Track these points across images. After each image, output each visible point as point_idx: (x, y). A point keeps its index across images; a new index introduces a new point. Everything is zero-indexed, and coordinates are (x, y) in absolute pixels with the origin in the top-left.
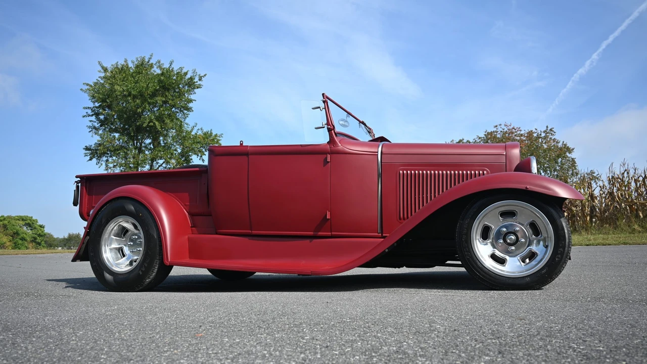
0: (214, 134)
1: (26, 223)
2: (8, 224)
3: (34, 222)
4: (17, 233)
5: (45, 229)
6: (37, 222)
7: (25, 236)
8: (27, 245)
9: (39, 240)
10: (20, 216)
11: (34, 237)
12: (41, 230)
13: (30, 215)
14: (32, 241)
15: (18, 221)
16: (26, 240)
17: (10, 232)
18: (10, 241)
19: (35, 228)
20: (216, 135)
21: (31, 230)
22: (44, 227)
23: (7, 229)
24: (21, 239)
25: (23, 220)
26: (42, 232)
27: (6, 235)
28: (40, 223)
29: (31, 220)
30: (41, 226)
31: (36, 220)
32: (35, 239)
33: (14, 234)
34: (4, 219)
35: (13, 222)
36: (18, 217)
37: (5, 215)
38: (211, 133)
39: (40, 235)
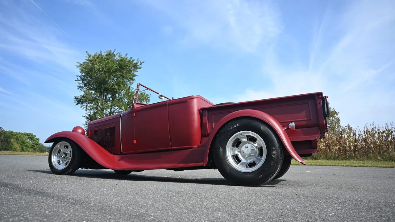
0: (146, 94)
1: (29, 137)
2: (19, 137)
3: (34, 137)
4: (23, 143)
5: (40, 141)
6: (35, 137)
7: (28, 144)
8: (29, 150)
9: (35, 147)
10: (26, 133)
11: (33, 145)
12: (37, 141)
13: (32, 133)
14: (31, 148)
15: (24, 136)
16: (28, 147)
17: (20, 141)
18: (20, 147)
19: (34, 140)
20: (147, 95)
21: (32, 141)
22: (39, 140)
23: (18, 140)
24: (25, 146)
25: (28, 135)
26: (38, 143)
27: (17, 144)
28: (37, 137)
29: (32, 135)
30: (37, 139)
31: (35, 136)
32: (34, 146)
33: (22, 143)
34: (17, 135)
35: (22, 136)
36: (25, 133)
37: (18, 132)
38: (145, 94)
39: (36, 145)
